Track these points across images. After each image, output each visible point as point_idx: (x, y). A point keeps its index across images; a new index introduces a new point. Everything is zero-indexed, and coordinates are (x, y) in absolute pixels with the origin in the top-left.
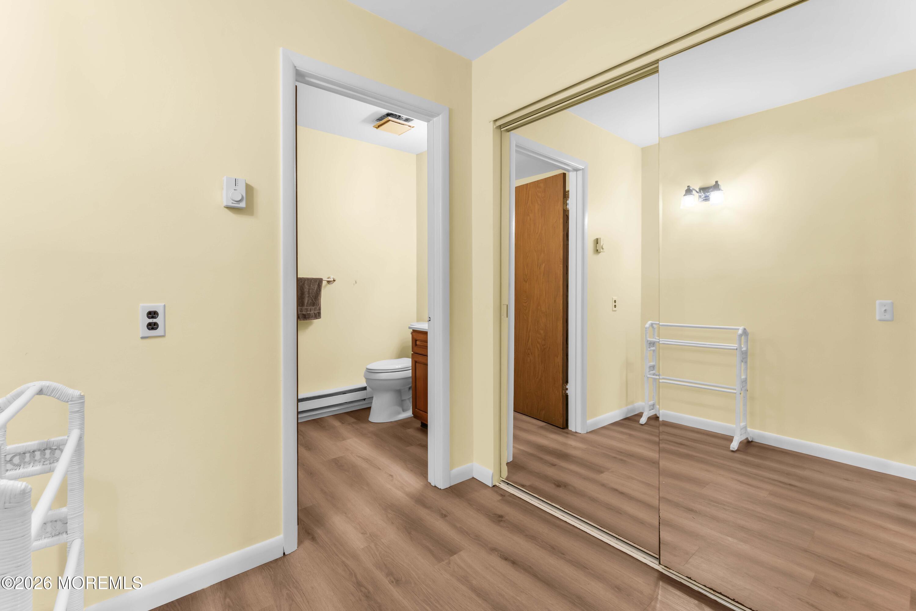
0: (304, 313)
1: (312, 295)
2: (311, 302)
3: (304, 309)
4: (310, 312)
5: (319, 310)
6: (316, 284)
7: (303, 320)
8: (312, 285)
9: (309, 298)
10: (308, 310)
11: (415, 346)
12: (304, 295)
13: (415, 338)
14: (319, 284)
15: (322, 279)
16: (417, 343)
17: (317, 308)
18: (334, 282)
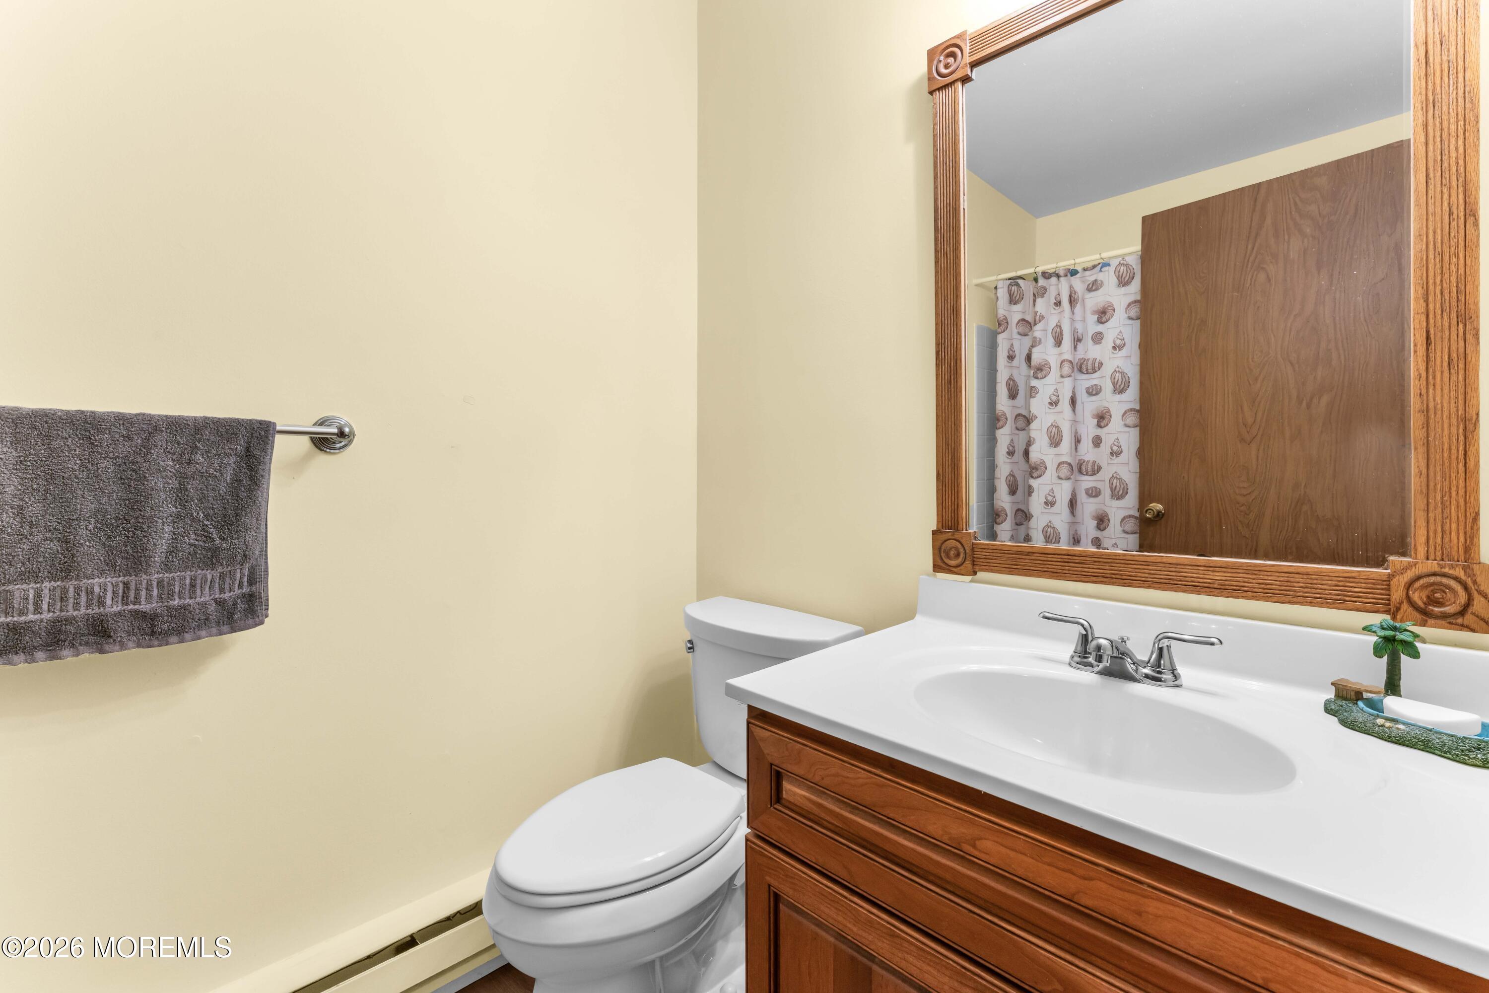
0: (144, 606)
1: (205, 508)
2: (196, 546)
3: (149, 583)
4: (191, 598)
5: (252, 582)
6: (228, 451)
7: (139, 646)
8: (208, 454)
9: (181, 524)
10: (177, 590)
11: (771, 806)
12: (148, 509)
13: (768, 754)
14: (248, 449)
15: (275, 424)
16: (784, 789)
17: (241, 573)
18: (350, 442)
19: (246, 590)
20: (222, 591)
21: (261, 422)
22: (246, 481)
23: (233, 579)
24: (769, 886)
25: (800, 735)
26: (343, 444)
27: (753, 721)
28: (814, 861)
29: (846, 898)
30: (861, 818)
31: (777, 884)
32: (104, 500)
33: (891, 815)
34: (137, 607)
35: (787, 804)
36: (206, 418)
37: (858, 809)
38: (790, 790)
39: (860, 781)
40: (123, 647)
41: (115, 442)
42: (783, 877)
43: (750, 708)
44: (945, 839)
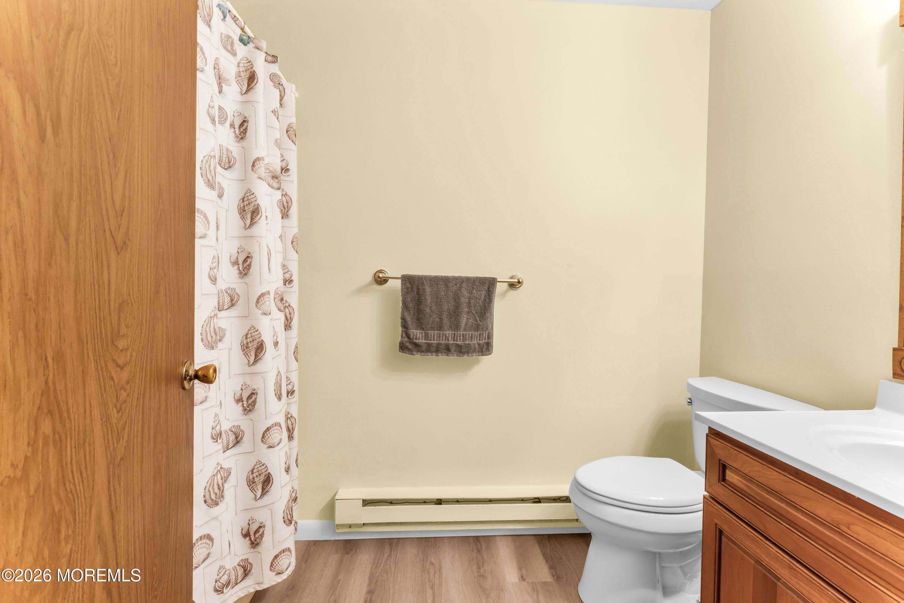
0: (459, 343)
1: (476, 309)
2: (473, 323)
3: (460, 334)
4: (471, 341)
5: (488, 338)
6: (483, 289)
7: (457, 356)
8: (477, 290)
9: (469, 315)
10: (467, 338)
11: (719, 482)
12: (460, 309)
13: (718, 454)
14: (488, 288)
15: (497, 278)
16: (727, 474)
17: (485, 335)
18: (522, 285)
19: (486, 341)
20: (480, 340)
21: (493, 278)
22: (488, 300)
23: (483, 336)
24: (716, 524)
25: (738, 447)
26: (519, 286)
27: (710, 435)
28: (743, 516)
29: (762, 541)
30: (773, 498)
31: (720, 524)
32: (450, 305)
33: (793, 500)
34: (457, 342)
35: (729, 483)
36: (477, 277)
37: (772, 493)
38: (730, 475)
39: (773, 477)
40: (453, 355)
41: (453, 286)
42: (724, 521)
43: (710, 428)
44: (828, 520)
